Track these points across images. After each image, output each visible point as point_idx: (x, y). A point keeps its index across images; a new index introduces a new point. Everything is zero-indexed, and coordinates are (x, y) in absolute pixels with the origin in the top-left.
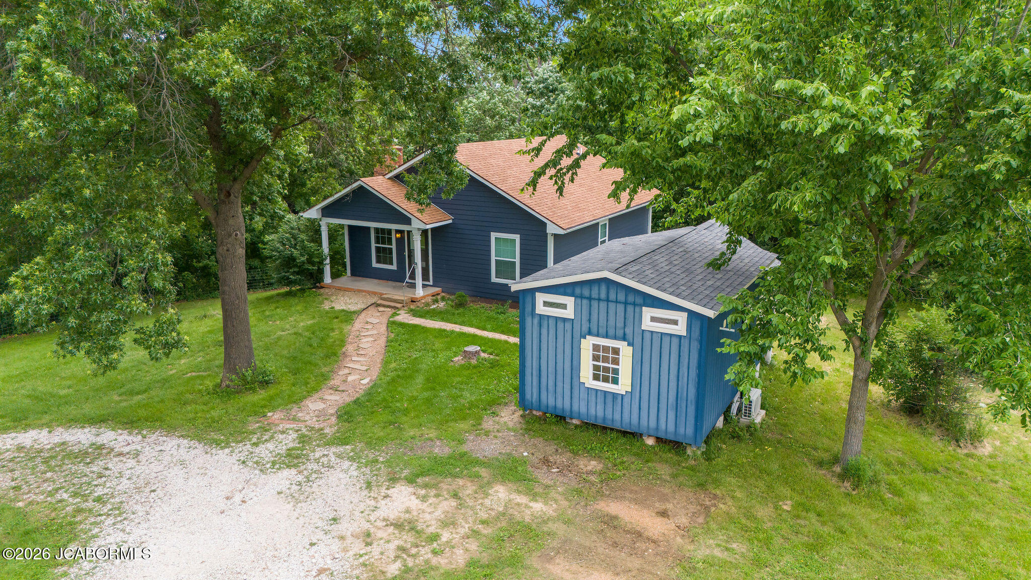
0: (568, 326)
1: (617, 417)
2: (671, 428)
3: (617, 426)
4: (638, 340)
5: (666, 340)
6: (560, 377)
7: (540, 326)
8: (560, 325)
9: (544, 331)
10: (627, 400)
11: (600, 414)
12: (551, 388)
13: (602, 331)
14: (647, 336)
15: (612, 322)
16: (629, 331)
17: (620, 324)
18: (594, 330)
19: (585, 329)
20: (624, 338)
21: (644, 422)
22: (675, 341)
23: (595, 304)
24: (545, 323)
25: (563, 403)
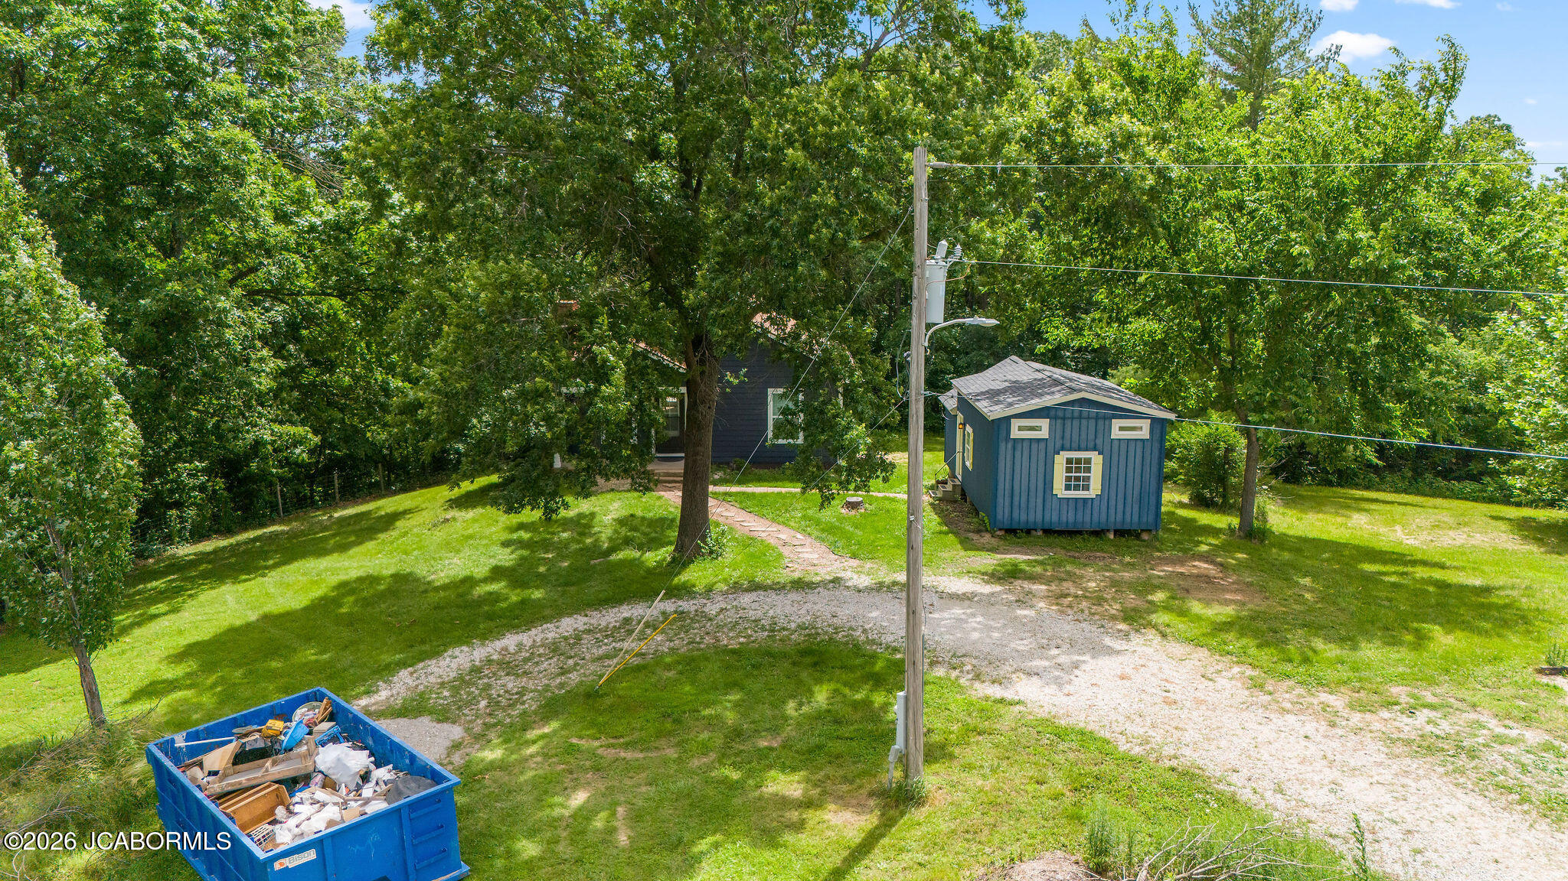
0: (1042, 445)
1: (1087, 519)
2: (1136, 518)
3: (1088, 527)
4: (1107, 448)
5: (1132, 444)
6: (1032, 494)
7: (1014, 448)
8: (1034, 446)
9: (1018, 454)
10: (1096, 503)
11: (1071, 519)
12: (1023, 505)
13: (1075, 445)
14: (1116, 443)
15: (1083, 436)
16: (1099, 442)
17: (1091, 436)
18: (1068, 445)
19: (1058, 445)
20: (1095, 449)
21: (1112, 519)
22: (1140, 444)
23: (1068, 423)
24: (1019, 446)
25: (1035, 515)
